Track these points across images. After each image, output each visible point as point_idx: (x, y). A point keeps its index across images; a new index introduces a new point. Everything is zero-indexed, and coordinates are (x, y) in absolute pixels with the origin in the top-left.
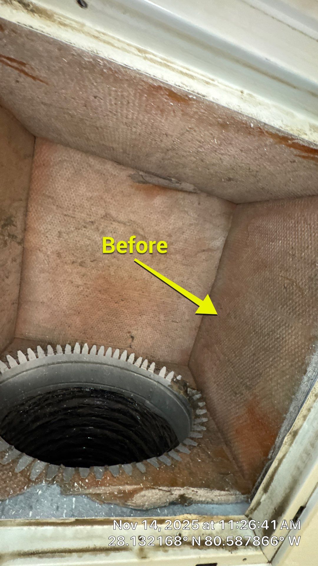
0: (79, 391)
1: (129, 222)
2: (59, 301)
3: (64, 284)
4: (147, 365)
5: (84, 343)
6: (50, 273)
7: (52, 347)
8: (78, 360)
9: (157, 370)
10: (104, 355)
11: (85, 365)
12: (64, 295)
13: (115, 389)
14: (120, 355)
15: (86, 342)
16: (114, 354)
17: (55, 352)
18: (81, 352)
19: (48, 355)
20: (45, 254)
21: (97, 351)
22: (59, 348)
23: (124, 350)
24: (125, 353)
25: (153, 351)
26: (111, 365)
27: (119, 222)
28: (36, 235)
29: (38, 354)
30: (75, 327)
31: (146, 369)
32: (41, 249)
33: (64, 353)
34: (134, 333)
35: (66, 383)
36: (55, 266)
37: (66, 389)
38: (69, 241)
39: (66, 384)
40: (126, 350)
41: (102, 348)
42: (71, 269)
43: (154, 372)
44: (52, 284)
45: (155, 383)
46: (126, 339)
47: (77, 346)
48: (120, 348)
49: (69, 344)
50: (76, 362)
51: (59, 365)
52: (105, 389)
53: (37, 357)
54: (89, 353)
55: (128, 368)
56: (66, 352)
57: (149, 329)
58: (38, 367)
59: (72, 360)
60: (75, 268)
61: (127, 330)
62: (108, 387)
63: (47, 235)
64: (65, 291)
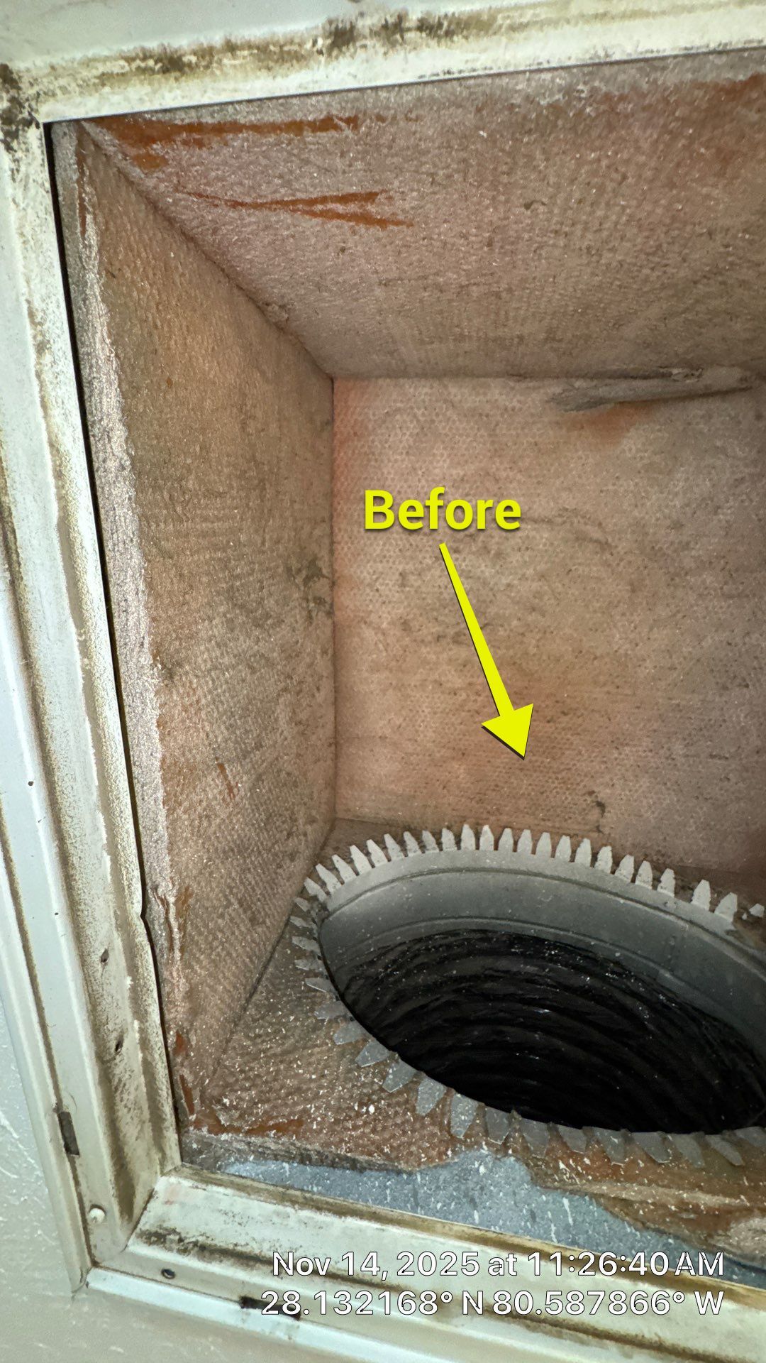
0: (481, 940)
1: (560, 516)
2: (417, 731)
3: (424, 691)
4: (651, 876)
5: (482, 825)
6: (391, 671)
7: (413, 835)
8: (473, 865)
9: (684, 889)
10: (534, 852)
11: (489, 877)
12: (426, 716)
13: (570, 936)
14: (574, 852)
15: (486, 821)
16: (559, 848)
17: (423, 847)
18: (478, 847)
19: (411, 854)
20: (378, 629)
21: (516, 843)
22: (427, 837)
23: (583, 837)
24: (586, 847)
25: (661, 838)
26: (553, 878)
27: (535, 521)
28: (355, 591)
29: (390, 851)
30: (458, 788)
31: (650, 888)
32: (368, 620)
33: (441, 850)
34: (604, 794)
35: (453, 917)
36: (401, 652)
37: (454, 933)
38: (424, 589)
39: (452, 920)
40: (588, 837)
41: (526, 834)
42: (435, 653)
43: (676, 893)
44: (399, 694)
45: (681, 923)
46: (584, 810)
47: (467, 833)
48: (572, 833)
49: (449, 828)
50: (469, 870)
51: (434, 876)
52: (544, 936)
53: (389, 860)
54: (496, 848)
55: (598, 884)
56: (444, 846)
57: (645, 782)
58: (393, 881)
59: (459, 864)
60: (444, 650)
61: (585, 786)
62: (552, 930)
63: (378, 585)
64: (427, 707)
